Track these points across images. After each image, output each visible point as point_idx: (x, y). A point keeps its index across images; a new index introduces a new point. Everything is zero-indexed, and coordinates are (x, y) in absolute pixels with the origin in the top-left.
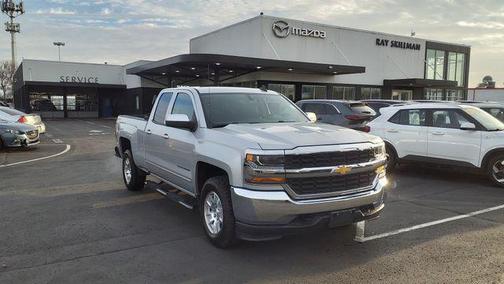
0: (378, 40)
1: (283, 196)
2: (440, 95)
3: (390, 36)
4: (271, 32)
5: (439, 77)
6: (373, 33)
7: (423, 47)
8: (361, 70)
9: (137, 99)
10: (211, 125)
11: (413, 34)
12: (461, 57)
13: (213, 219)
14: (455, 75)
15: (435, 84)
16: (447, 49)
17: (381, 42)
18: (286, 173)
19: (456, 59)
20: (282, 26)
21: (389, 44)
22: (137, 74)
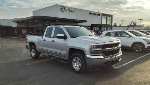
0: (89, 13)
1: (102, 57)
2: (105, 28)
3: (93, 12)
4: (60, 10)
5: (105, 23)
6: (88, 11)
7: (101, 15)
8: (86, 21)
9: (16, 30)
10: (72, 37)
11: (98, 11)
12: (110, 18)
13: (76, 65)
14: (109, 23)
15: (104, 25)
16: (107, 16)
17: (90, 14)
18: (102, 50)
19: (109, 18)
20: (63, 8)
21: (92, 14)
22: (16, 22)
